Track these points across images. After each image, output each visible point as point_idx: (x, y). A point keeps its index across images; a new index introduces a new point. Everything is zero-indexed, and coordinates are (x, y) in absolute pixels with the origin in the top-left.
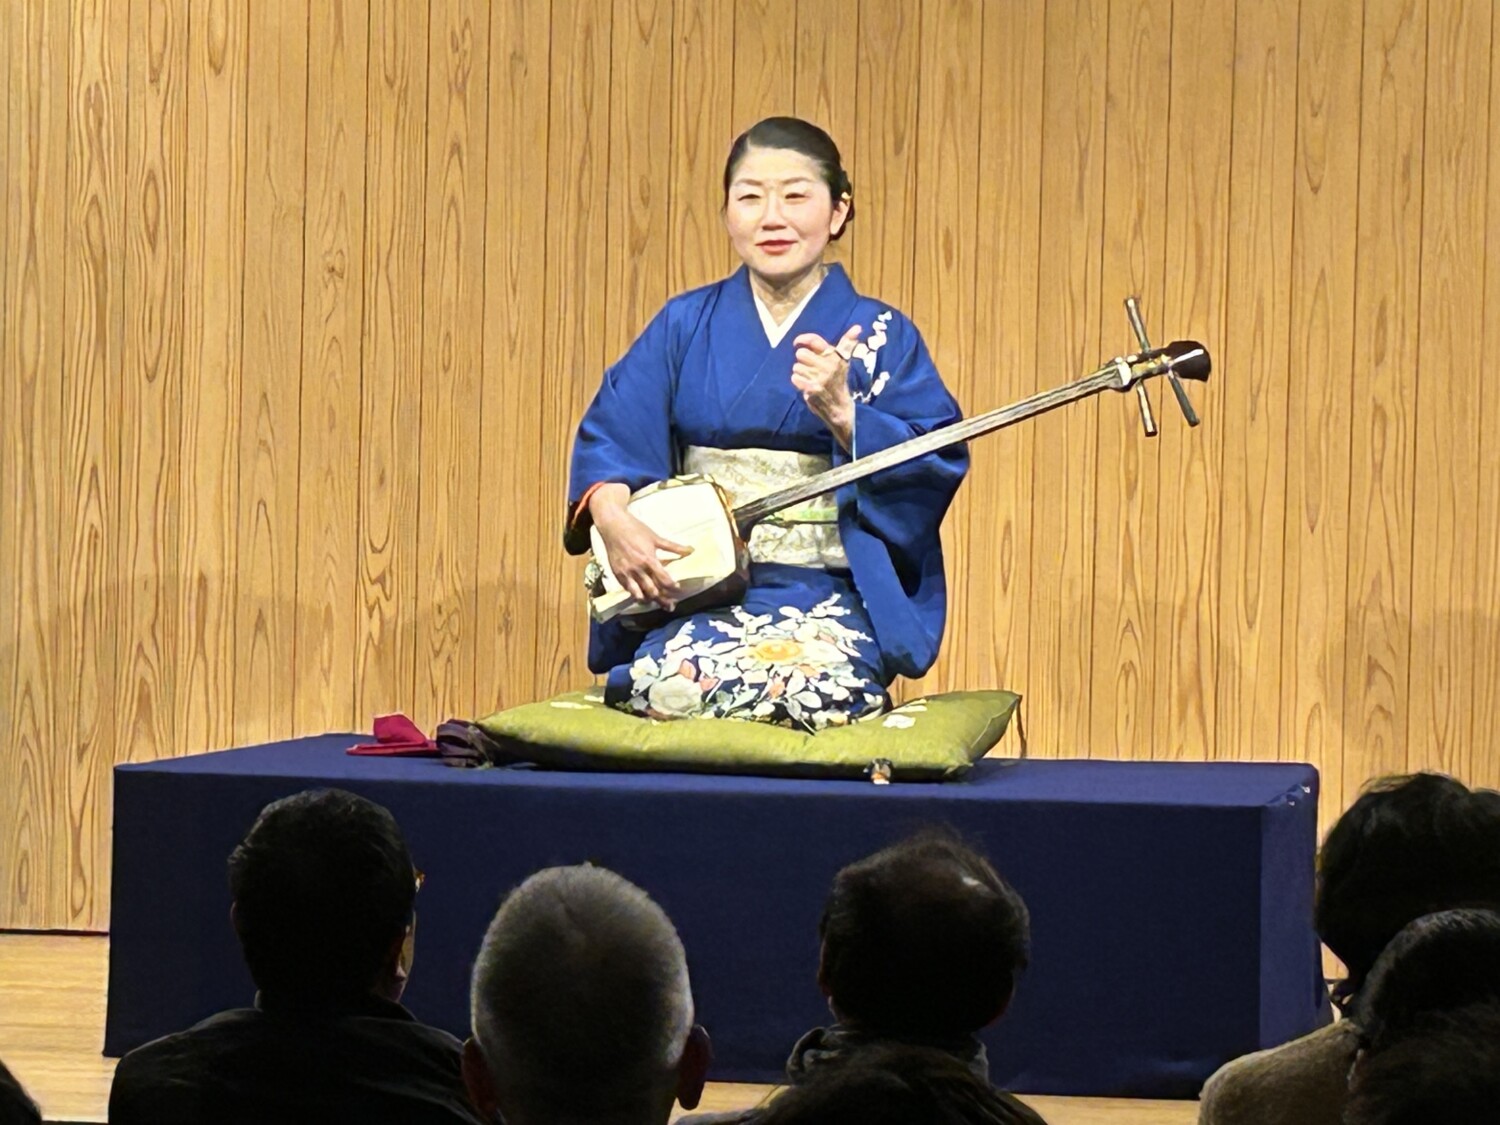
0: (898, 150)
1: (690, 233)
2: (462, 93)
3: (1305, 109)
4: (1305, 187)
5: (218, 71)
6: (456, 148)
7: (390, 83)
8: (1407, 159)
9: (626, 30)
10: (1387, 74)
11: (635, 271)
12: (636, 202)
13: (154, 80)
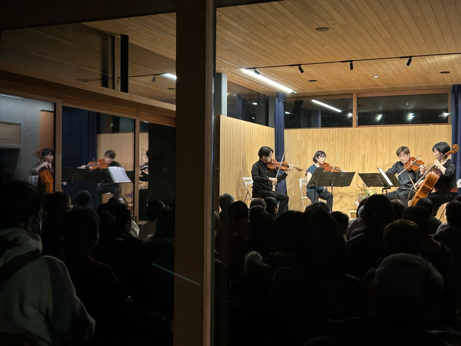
0: (375, 144)
1: (355, 152)
2: (333, 140)
3: (416, 139)
4: (416, 147)
5: (310, 139)
6: (332, 145)
7: (326, 139)
8: (426, 143)
9: (349, 134)
10: (424, 135)
11: (350, 156)
12: (350, 150)
13: (304, 140)
